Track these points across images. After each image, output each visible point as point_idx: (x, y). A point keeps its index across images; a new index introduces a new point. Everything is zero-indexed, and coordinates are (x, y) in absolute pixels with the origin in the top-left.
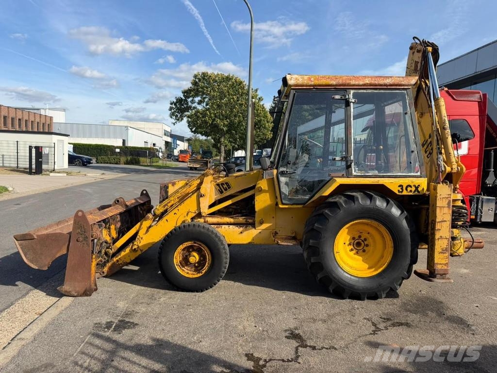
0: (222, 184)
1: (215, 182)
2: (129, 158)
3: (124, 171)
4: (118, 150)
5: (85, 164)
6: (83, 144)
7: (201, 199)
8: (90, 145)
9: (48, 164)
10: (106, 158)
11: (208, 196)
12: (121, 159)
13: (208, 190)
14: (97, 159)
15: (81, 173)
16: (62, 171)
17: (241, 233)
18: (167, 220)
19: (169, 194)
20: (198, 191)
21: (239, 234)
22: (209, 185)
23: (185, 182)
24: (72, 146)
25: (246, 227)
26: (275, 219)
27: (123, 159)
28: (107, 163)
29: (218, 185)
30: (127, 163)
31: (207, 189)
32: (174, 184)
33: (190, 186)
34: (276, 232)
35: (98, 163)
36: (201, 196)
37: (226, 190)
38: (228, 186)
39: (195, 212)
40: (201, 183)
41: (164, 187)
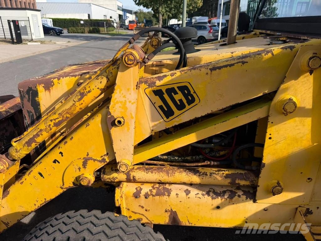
0: (171, 91)
1: (150, 86)
2: (91, 28)
3: (87, 38)
4: (82, 22)
5: (58, 34)
6: (60, 19)
7: (114, 131)
8: (65, 19)
9: (28, 35)
10: (74, 29)
11: (131, 124)
12: (85, 29)
13: (132, 108)
14: (68, 29)
15: (52, 42)
16: (38, 40)
17: (218, 207)
18: (40, 174)
19: (43, 109)
20: (104, 110)
21: (214, 209)
22: (133, 95)
23: (74, 79)
24: (52, 20)
25: (231, 197)
26: (312, 183)
27: (87, 29)
28: (76, 33)
29: (158, 93)
30: (90, 32)
31: (128, 105)
32: (48, 86)
33: (82, 95)
34: (308, 209)
35: (69, 33)
36: (113, 124)
37: (181, 107)
38: (186, 96)
39: (104, 160)
40: (109, 89)
41: (28, 92)
